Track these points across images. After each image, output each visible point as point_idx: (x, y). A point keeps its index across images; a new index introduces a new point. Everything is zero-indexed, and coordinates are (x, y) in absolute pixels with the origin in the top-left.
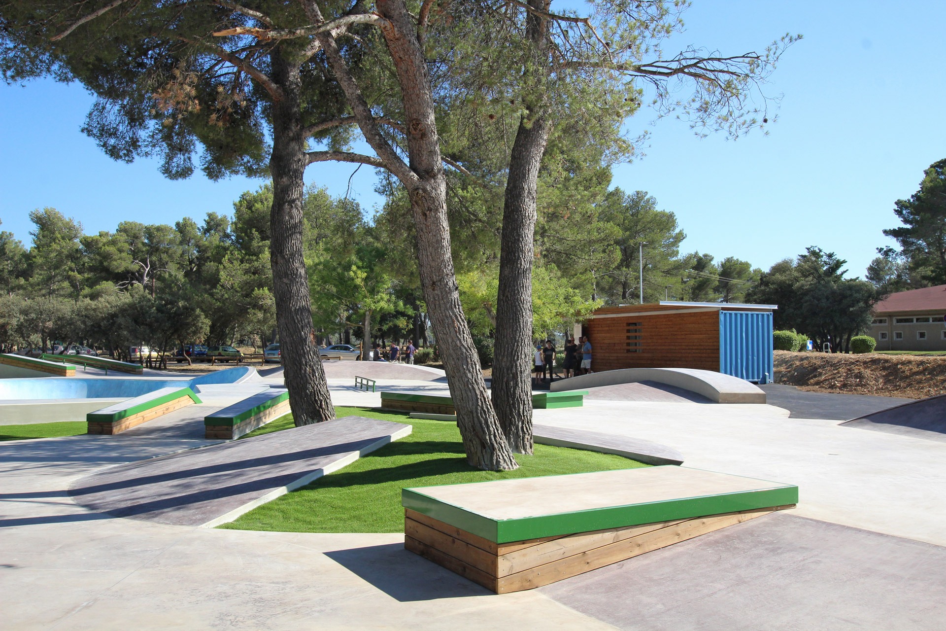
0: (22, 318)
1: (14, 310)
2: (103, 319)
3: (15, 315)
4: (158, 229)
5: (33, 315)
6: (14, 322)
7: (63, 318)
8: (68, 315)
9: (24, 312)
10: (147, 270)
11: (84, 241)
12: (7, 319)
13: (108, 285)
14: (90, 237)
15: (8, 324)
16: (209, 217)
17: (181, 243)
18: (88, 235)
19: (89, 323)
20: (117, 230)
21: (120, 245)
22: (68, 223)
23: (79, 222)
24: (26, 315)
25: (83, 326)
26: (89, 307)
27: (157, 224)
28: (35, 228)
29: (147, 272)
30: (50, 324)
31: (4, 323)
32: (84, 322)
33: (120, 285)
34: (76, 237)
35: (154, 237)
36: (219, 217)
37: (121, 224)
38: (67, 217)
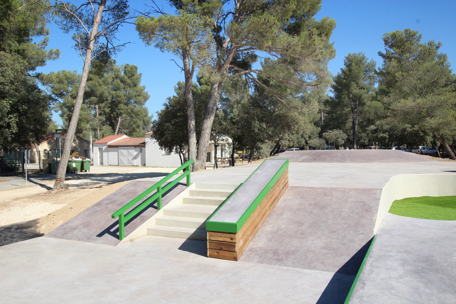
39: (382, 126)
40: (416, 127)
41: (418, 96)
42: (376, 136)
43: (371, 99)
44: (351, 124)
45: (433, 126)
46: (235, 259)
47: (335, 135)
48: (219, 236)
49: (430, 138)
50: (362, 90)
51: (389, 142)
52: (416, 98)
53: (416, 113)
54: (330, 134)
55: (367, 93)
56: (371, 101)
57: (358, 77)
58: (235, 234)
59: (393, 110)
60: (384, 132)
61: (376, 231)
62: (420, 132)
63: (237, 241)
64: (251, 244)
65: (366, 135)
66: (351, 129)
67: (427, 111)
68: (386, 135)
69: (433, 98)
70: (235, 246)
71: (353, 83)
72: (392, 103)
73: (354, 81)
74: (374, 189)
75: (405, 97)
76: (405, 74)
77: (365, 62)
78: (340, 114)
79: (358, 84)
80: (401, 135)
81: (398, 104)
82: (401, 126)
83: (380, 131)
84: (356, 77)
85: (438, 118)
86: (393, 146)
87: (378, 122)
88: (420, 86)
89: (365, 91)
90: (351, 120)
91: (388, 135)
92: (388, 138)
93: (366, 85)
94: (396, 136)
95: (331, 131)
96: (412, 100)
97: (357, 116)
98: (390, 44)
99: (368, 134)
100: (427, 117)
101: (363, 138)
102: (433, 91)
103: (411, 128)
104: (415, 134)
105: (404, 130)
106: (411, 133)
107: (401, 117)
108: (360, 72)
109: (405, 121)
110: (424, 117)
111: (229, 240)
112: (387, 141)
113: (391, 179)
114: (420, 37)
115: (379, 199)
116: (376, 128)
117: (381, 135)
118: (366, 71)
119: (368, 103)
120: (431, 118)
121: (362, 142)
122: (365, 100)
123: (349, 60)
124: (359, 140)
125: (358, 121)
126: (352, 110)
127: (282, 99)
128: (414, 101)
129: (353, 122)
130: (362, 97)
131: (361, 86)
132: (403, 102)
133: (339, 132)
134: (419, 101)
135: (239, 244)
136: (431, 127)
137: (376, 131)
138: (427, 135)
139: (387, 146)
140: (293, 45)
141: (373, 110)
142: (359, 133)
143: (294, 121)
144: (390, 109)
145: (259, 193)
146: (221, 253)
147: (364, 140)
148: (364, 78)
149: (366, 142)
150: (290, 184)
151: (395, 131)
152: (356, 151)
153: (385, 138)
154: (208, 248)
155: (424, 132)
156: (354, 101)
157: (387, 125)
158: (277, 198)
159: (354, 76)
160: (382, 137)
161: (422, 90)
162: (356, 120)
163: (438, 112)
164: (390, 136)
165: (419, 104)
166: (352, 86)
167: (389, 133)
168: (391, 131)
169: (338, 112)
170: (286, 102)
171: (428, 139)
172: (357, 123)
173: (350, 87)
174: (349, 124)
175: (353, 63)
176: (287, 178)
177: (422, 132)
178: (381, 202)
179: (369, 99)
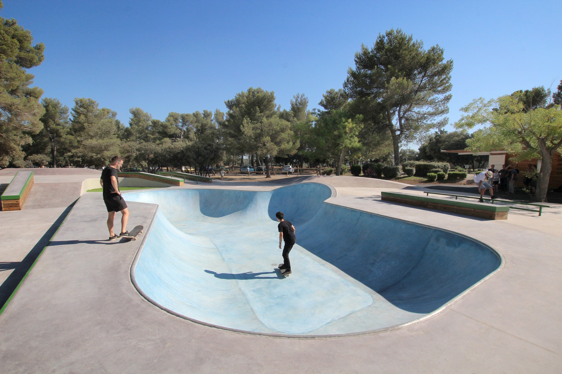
0: (138, 153)
1: (133, 149)
2: (179, 153)
3: (134, 151)
4: (187, 115)
5: (143, 152)
6: (134, 155)
7: (158, 153)
8: (160, 151)
9: (138, 150)
10: (182, 133)
11: (153, 121)
12: (130, 154)
13: (167, 139)
14: (155, 120)
15: (131, 155)
16: (204, 112)
17: (196, 122)
18: (154, 119)
19: (172, 155)
20: (168, 116)
21: (171, 122)
22: (146, 114)
23: (150, 114)
24: (139, 151)
25: (169, 157)
26: (171, 148)
27: (186, 113)
28: (131, 116)
29: (182, 134)
30: (152, 156)
31: (129, 155)
32: (169, 155)
33: (171, 140)
34: (149, 120)
35: (185, 119)
36: (209, 112)
37: (170, 113)
38: (145, 112)
39: (77, 153)
40: (99, 156)
41: (99, 138)
42: (73, 160)
43: (66, 133)
44: (49, 150)
45: (109, 156)
46: (20, 209)
47: (41, 158)
48: (9, 202)
49: (107, 162)
50: (59, 126)
51: (82, 164)
52: (98, 139)
53: (98, 148)
54: (35, 157)
55: (63, 129)
56: (66, 135)
57: (54, 116)
58: (19, 199)
59: (84, 145)
60: (79, 157)
61: (81, 195)
62: (102, 159)
63: (20, 202)
64: (25, 205)
65: (63, 158)
66: (50, 154)
67: (105, 147)
68: (80, 159)
69: (108, 140)
70: (19, 204)
71: (51, 120)
72: (83, 141)
73: (51, 119)
74: (78, 182)
75: (92, 137)
76: (90, 125)
77: (60, 106)
78: (40, 142)
79: (54, 121)
80: (90, 160)
81: (87, 142)
82: (90, 154)
83: (75, 156)
84: (53, 116)
85: (111, 151)
86: (85, 166)
87: (73, 151)
88: (100, 133)
89: (62, 127)
90: (49, 147)
91: (81, 159)
92: (82, 162)
93: (61, 123)
94: (87, 160)
95: (36, 155)
96: (95, 140)
97: (55, 144)
98: (80, 105)
99: (65, 158)
100: (105, 150)
101: (60, 161)
102: (107, 136)
103: (96, 156)
104: (99, 159)
105: (92, 157)
106: (96, 159)
107: (89, 149)
108: (56, 113)
109: (92, 151)
110: (103, 150)
111: (16, 202)
112: (81, 163)
113: (85, 180)
114: (98, 104)
115: (81, 185)
116: (72, 154)
117: (76, 159)
118: (61, 113)
119: (64, 136)
120: (107, 151)
121: (60, 163)
122: (62, 134)
123: (46, 103)
124: (58, 162)
125: (56, 148)
126: (51, 139)
127: (2, 134)
128: (97, 141)
129: (52, 149)
130: (59, 131)
131: (57, 123)
132: (90, 141)
133: (43, 156)
134: (100, 141)
135: (21, 204)
136: (108, 156)
137: (72, 156)
138: (106, 160)
139: (81, 166)
140: (17, 104)
141: (68, 142)
142: (57, 157)
143: (12, 149)
144: (82, 144)
145: (24, 185)
146: (11, 208)
147: (62, 162)
148: (59, 118)
149: (64, 163)
150: (35, 182)
151: (86, 157)
152: (55, 169)
153: (79, 161)
154: (3, 206)
155: (104, 158)
156: (51, 133)
157: (80, 153)
158: (31, 188)
159: (51, 115)
160: (77, 160)
161: (101, 135)
162: (54, 147)
163: (111, 148)
164: (83, 160)
165: (99, 143)
166: (50, 123)
167: (82, 158)
168: (83, 157)
169: (38, 140)
170: (6, 136)
171: (107, 163)
172: (55, 149)
173: (48, 123)
174: (48, 150)
175: (50, 106)
176: (33, 179)
177: (103, 158)
178: (82, 186)
179: (65, 133)
